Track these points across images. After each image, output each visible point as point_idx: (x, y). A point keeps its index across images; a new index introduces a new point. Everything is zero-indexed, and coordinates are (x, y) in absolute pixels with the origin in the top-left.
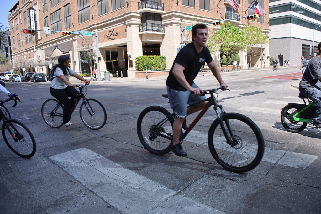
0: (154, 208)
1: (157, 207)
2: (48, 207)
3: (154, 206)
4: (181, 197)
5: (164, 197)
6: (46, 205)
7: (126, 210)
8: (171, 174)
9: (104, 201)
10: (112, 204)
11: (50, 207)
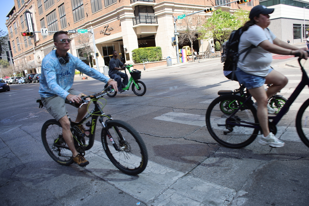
0: (164, 191)
1: (167, 189)
2: (62, 197)
3: (164, 188)
4: (189, 178)
5: (174, 179)
6: (61, 196)
7: (138, 195)
8: (177, 157)
9: (116, 188)
10: (124, 190)
11: (64, 197)
